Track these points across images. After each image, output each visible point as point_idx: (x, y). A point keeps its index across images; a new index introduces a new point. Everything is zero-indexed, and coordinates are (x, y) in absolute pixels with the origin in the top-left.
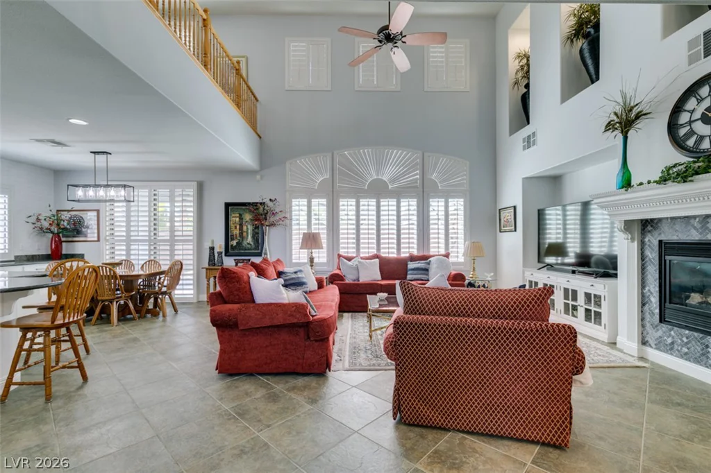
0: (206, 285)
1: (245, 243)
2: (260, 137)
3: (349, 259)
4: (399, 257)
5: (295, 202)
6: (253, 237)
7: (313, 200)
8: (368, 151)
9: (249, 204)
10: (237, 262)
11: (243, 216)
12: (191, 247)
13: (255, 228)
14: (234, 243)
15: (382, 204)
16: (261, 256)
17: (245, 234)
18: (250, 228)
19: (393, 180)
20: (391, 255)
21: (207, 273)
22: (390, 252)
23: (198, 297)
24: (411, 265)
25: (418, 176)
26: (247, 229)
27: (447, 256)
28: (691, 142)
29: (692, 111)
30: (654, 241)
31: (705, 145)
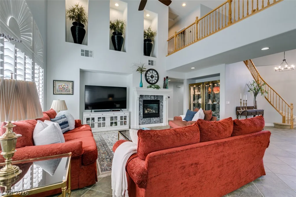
28: (149, 80)
29: (149, 74)
30: (142, 100)
31: (151, 82)
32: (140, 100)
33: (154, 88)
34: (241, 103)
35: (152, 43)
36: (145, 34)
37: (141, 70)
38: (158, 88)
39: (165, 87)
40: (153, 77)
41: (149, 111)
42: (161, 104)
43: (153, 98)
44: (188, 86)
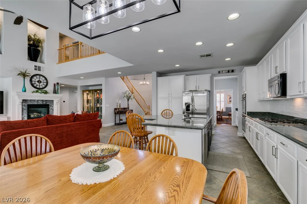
28: (35, 85)
29: (35, 79)
30: (25, 104)
31: (38, 87)
32: (23, 104)
33: (41, 93)
34: (117, 105)
35: (40, 49)
36: (29, 39)
37: (24, 75)
38: (46, 93)
39: (55, 92)
40: (41, 82)
41: (36, 116)
42: (50, 108)
43: (41, 103)
44: (81, 92)
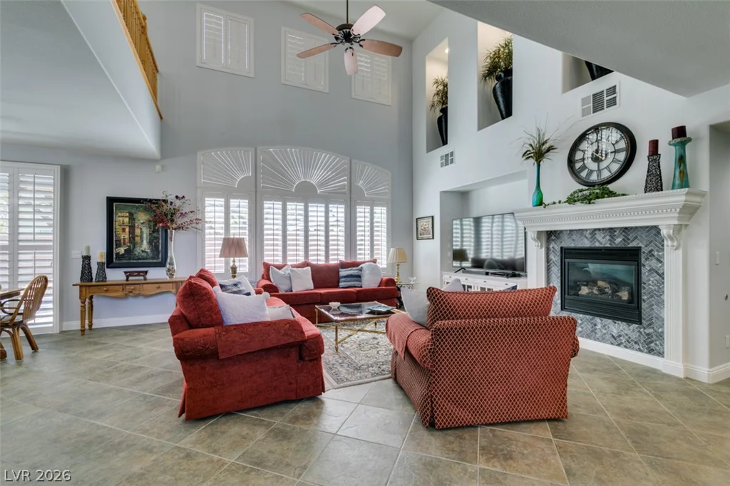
0: (79, 309)
1: (138, 251)
2: (161, 118)
3: (280, 267)
4: (327, 264)
5: (209, 201)
6: (150, 243)
7: (231, 200)
8: (295, 151)
9: (145, 200)
10: (128, 275)
11: (135, 216)
12: (50, 257)
13: (154, 232)
14: (122, 250)
15: (310, 209)
16: (165, 266)
17: (137, 239)
18: (146, 231)
19: (322, 184)
20: (320, 263)
21: (81, 291)
22: (318, 259)
23: (61, 326)
24: (343, 272)
25: (346, 182)
26: (142, 232)
27: (375, 261)
28: (585, 174)
29: (585, 152)
30: (556, 247)
31: (594, 177)
32: (551, 246)
40: (603, 155)
43: (603, 241)
